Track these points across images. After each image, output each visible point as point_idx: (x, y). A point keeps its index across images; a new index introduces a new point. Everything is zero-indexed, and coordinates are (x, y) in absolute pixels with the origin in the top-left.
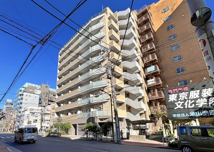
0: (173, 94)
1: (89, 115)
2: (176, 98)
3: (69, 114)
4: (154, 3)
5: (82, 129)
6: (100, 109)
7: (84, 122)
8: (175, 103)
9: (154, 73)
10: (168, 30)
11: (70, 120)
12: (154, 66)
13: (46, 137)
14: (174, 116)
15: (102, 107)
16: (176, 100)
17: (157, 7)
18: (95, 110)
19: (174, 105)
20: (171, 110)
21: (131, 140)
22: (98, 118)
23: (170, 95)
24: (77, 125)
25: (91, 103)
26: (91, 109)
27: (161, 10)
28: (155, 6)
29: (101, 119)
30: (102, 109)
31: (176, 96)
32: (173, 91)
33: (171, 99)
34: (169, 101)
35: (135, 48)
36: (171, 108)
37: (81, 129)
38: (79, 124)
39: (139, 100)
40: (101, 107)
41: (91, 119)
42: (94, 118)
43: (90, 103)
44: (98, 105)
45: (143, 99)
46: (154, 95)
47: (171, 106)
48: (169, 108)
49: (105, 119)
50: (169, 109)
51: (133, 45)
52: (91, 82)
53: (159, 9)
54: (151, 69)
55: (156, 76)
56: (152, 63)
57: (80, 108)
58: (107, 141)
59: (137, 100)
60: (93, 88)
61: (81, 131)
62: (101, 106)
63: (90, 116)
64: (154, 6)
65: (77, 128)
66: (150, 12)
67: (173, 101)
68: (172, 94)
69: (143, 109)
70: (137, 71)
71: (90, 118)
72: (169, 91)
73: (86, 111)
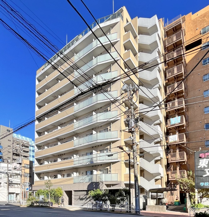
0: (205, 159)
1: (91, 179)
2: (207, 164)
3: (59, 176)
4: (191, 13)
5: (80, 197)
6: (107, 172)
7: (83, 188)
8: (205, 170)
9: (179, 127)
10: (204, 64)
11: (61, 185)
12: (180, 117)
13: (28, 207)
14: (202, 184)
15: (110, 169)
16: (206, 166)
17: (195, 22)
18: (99, 172)
19: (203, 172)
20: (200, 177)
21: (148, 210)
22: (104, 183)
23: (200, 160)
24: (73, 193)
25: (95, 162)
26: (94, 171)
27: (200, 28)
28: (192, 19)
29: (108, 185)
30: (110, 171)
31: (207, 162)
32: (205, 155)
33: (202, 165)
34: (199, 167)
35: (158, 85)
36: (199, 175)
37: (78, 197)
38: (75, 191)
39: (156, 161)
40: (108, 169)
41: (94, 185)
42: (99, 184)
43: (92, 162)
44: (105, 167)
45: (161, 161)
46: (174, 156)
47: (199, 173)
48: (198, 175)
49: (113, 185)
50: (198, 177)
51: (156, 81)
52: (94, 132)
53: (196, 26)
54: (176, 121)
55: (180, 132)
56: (177, 112)
57: (76, 169)
58: (121, 212)
59: (153, 161)
60: (98, 141)
61: (79, 200)
62: (109, 167)
63: (93, 181)
64: (191, 17)
65: (73, 196)
66: (185, 28)
67: (203, 167)
68: (203, 158)
69: (159, 174)
70: (158, 122)
71: (92, 183)
72: (201, 155)
73: (85, 173)
